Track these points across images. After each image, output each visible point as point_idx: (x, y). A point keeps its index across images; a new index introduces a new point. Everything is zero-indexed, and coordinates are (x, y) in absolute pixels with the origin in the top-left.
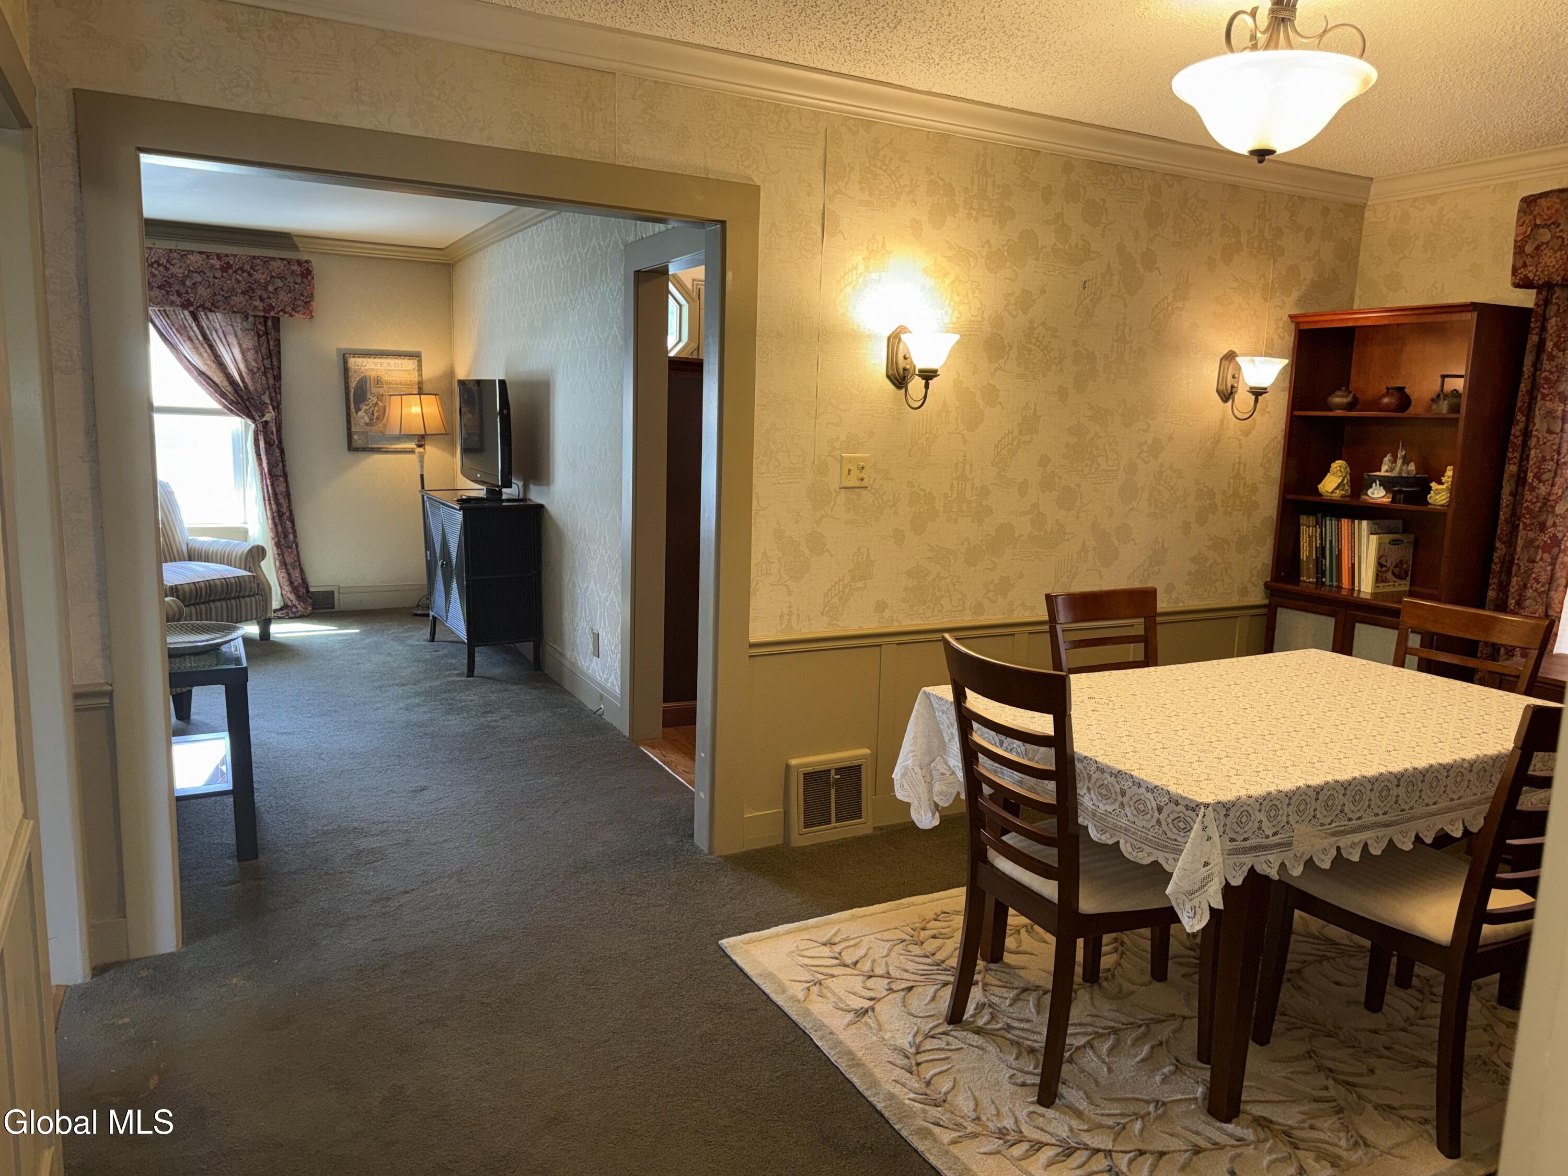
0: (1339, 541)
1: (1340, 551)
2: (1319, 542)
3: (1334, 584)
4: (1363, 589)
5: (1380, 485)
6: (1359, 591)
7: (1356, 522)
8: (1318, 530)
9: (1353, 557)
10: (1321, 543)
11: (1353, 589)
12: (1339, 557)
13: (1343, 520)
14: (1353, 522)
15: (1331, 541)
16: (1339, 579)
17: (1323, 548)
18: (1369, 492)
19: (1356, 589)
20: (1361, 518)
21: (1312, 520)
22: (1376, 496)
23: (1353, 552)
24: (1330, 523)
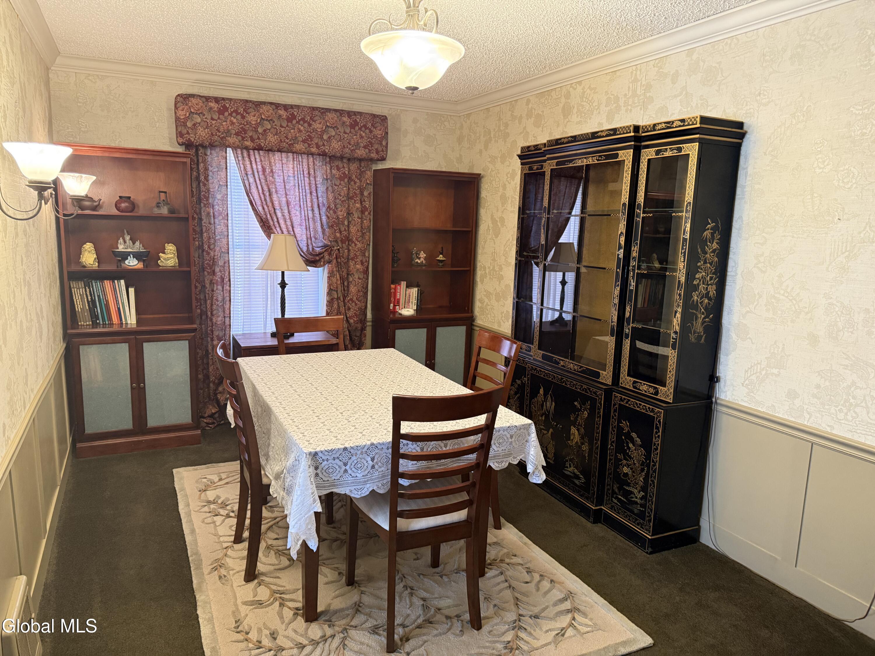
0: (105, 295)
1: (107, 301)
2: (89, 298)
3: (107, 322)
4: (129, 322)
5: (134, 257)
6: (127, 324)
7: (116, 281)
8: (88, 290)
9: (118, 303)
10: (92, 298)
11: (122, 324)
12: (107, 306)
13: (105, 281)
14: (113, 282)
15: (99, 296)
16: (110, 318)
17: (93, 302)
18: (127, 262)
19: (124, 323)
20: (119, 279)
21: (81, 284)
22: (131, 264)
23: (117, 301)
24: (96, 285)
